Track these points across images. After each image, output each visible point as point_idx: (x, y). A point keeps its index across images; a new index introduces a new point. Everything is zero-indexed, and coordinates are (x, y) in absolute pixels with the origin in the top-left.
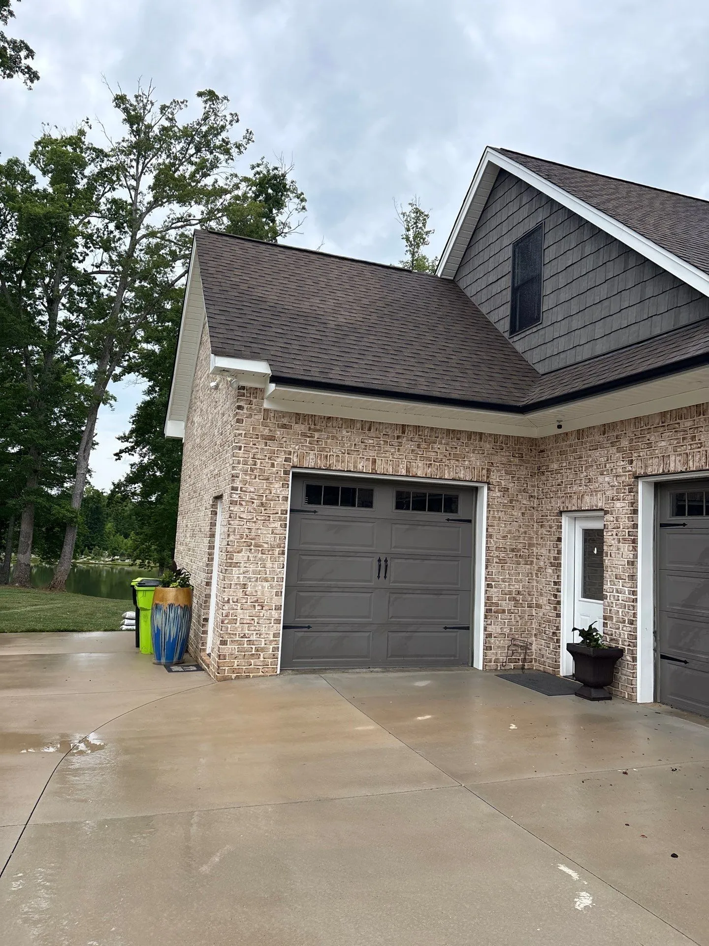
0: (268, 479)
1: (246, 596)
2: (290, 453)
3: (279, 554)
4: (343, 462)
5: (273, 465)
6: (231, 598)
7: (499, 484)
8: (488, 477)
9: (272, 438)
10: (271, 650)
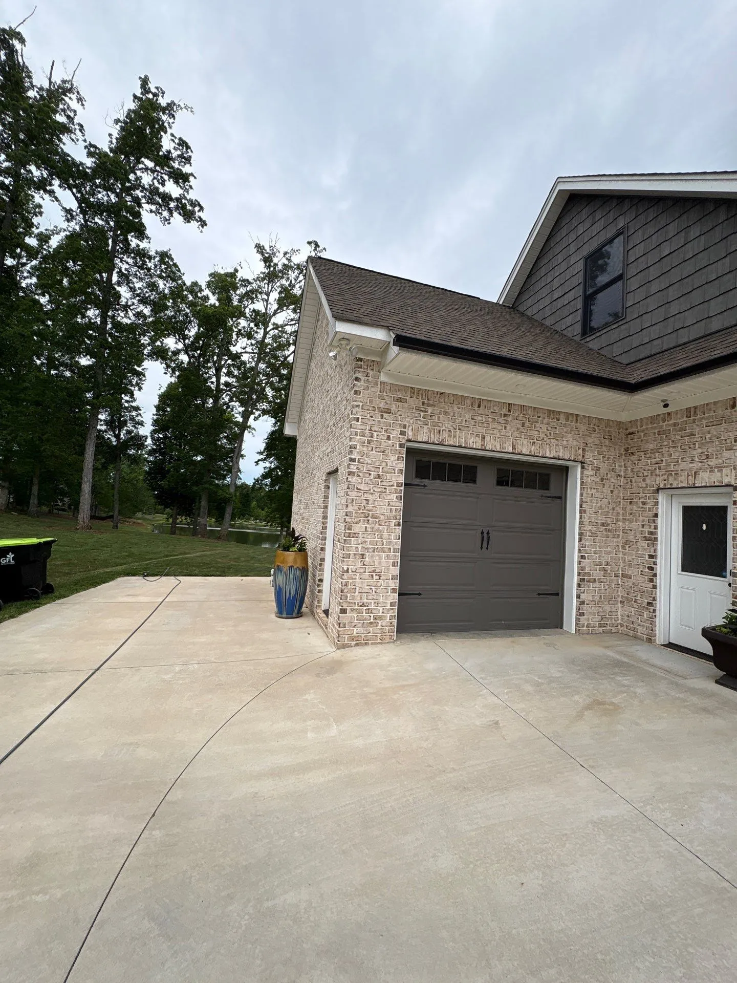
0: (383, 452)
1: (364, 566)
2: (405, 427)
3: (395, 525)
4: (455, 437)
5: (389, 438)
6: (350, 567)
7: (592, 464)
8: (583, 456)
9: (388, 411)
10: (388, 619)
